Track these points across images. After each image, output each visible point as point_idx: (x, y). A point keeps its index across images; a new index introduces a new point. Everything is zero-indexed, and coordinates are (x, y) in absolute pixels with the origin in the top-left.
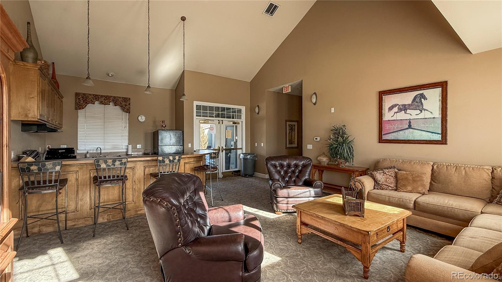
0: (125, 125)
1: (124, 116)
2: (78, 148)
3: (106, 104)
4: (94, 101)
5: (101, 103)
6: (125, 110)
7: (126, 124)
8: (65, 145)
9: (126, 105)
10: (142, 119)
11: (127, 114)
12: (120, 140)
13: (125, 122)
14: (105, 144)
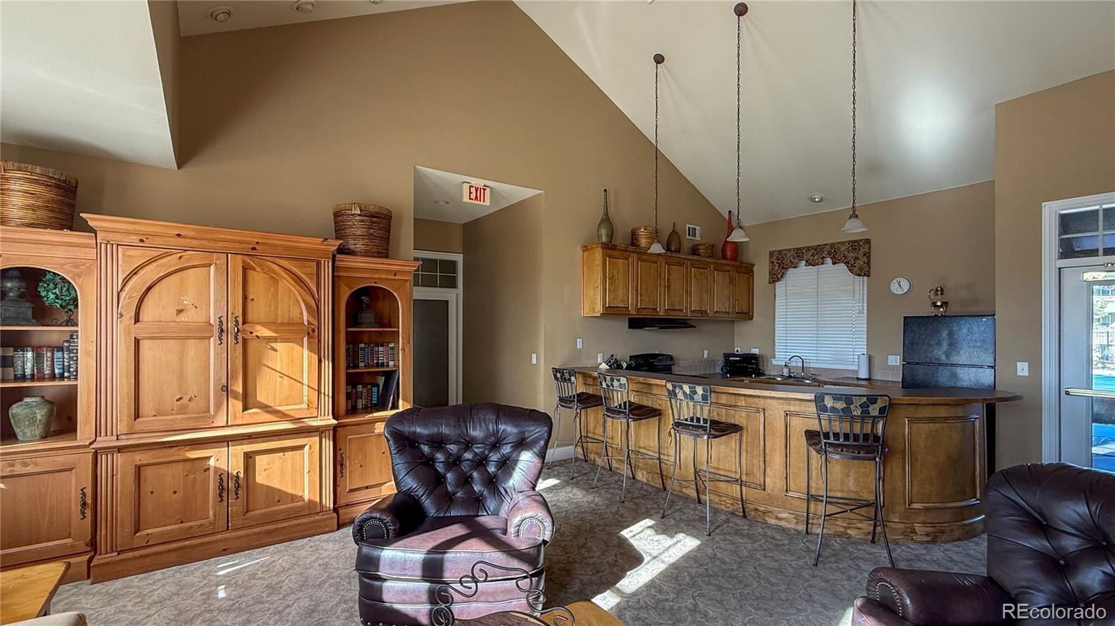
0: (859, 306)
1: (857, 284)
2: (777, 356)
3: (817, 264)
4: (796, 261)
5: (809, 263)
6: (855, 269)
7: (863, 303)
8: (757, 348)
9: (856, 259)
10: (900, 286)
11: (866, 278)
12: (850, 341)
13: (859, 299)
14: (820, 350)
